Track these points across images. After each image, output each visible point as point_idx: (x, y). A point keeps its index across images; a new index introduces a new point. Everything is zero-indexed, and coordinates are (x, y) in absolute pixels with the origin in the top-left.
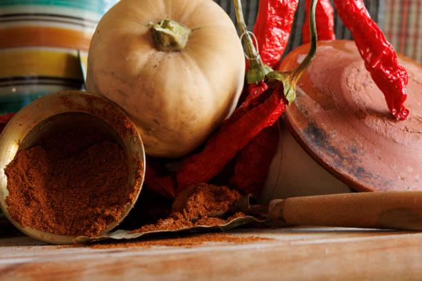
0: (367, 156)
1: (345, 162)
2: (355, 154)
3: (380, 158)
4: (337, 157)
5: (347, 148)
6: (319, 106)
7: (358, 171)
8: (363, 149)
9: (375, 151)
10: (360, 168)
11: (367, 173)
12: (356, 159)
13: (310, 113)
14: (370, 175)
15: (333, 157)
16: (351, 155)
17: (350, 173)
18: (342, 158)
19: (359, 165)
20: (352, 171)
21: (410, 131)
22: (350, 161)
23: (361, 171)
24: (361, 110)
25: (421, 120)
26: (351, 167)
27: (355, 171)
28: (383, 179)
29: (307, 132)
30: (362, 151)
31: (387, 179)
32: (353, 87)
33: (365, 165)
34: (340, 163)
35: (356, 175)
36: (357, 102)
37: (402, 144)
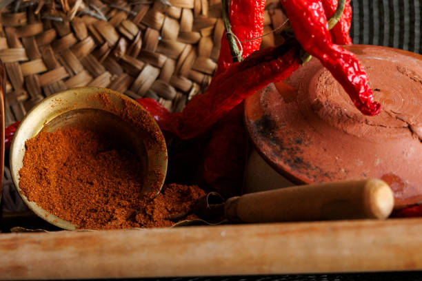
0: (311, 147)
1: (284, 153)
2: (298, 145)
3: (325, 150)
4: (278, 147)
5: (292, 139)
6: (282, 99)
7: (295, 162)
8: (309, 140)
9: (322, 142)
10: (298, 159)
11: (305, 164)
12: (298, 150)
13: (269, 106)
14: (308, 166)
15: (273, 147)
16: (294, 146)
17: (285, 163)
18: (282, 148)
19: (299, 155)
20: (289, 161)
21: (370, 123)
22: (291, 151)
23: (298, 162)
24: (318, 102)
25: (394, 115)
26: (289, 157)
27: (293, 161)
28: (321, 171)
29: (258, 124)
30: (307, 142)
31: (327, 171)
32: (324, 80)
33: (305, 156)
34: (278, 154)
35: (291, 166)
36: (319, 94)
37: (354, 136)
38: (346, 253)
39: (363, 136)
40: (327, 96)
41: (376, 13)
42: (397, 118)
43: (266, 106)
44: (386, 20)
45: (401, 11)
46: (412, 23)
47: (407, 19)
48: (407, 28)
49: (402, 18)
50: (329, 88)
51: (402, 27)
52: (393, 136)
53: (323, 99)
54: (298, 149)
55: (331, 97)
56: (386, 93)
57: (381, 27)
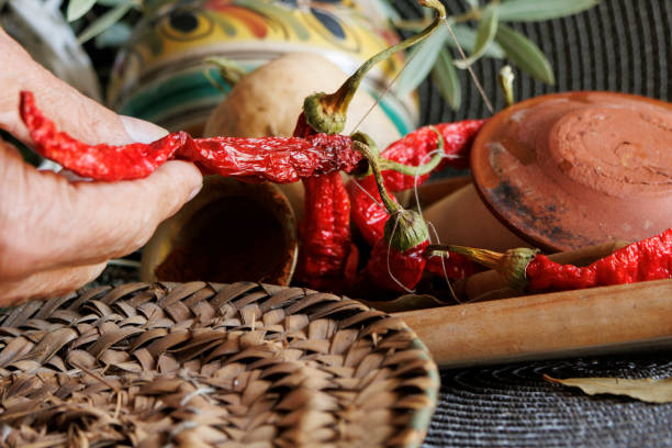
0: (568, 214)
1: (538, 223)
2: (552, 213)
3: (585, 216)
4: (529, 217)
5: (543, 206)
6: (518, 161)
7: (553, 232)
8: (563, 206)
9: (580, 207)
10: (556, 228)
11: (565, 234)
13: (505, 171)
14: (569, 236)
15: (523, 217)
16: (548, 213)
17: (542, 234)
19: (556, 224)
20: (547, 232)
21: (630, 181)
22: (546, 220)
23: (557, 232)
24: (566, 162)
25: (654, 171)
26: (546, 227)
27: (550, 232)
28: (586, 239)
29: (497, 192)
30: (562, 209)
31: (592, 240)
32: (564, 136)
33: (564, 224)
34: (531, 224)
35: (550, 237)
36: (564, 152)
37: (616, 197)
38: (605, 321)
39: (626, 196)
40: (574, 154)
41: (609, 43)
42: (658, 173)
43: (501, 171)
44: (623, 50)
45: (641, 39)
46: (655, 52)
47: (648, 49)
48: (649, 60)
49: (642, 48)
50: (572, 144)
51: (643, 58)
52: (659, 193)
53: (571, 158)
54: (553, 217)
55: (578, 154)
56: (638, 146)
57: (618, 60)
